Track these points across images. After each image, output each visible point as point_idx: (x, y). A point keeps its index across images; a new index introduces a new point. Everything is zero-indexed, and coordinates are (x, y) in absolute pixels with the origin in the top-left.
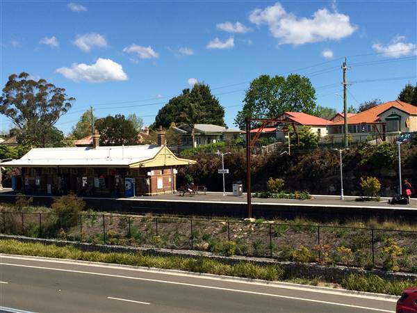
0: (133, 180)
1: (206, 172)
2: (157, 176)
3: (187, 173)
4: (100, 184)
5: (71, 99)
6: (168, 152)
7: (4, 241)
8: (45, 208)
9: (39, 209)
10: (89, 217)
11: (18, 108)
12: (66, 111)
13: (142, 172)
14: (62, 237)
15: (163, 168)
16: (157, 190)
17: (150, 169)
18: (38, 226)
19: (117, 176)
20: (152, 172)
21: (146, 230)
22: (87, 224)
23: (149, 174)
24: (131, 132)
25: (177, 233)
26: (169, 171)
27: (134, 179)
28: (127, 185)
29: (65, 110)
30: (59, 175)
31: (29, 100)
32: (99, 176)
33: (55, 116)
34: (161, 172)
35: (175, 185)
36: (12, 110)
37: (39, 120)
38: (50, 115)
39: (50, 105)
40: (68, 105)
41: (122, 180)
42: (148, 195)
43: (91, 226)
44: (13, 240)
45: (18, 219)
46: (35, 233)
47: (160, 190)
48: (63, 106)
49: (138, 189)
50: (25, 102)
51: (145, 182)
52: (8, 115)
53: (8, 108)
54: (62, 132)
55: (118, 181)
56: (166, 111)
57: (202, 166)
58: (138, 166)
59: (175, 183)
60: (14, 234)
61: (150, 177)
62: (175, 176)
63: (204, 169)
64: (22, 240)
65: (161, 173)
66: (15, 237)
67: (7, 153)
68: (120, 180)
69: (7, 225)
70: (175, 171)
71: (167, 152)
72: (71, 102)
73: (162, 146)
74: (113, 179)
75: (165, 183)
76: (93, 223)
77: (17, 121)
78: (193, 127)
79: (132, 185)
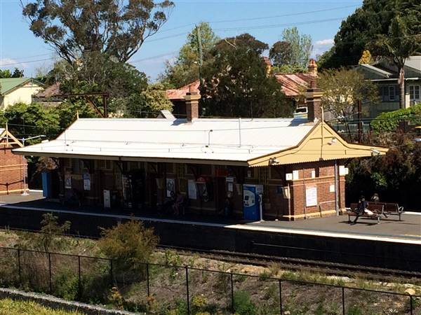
0: (259, 188)
1: (412, 170)
2: (305, 181)
3: (374, 169)
4: (198, 192)
5: (165, 4)
6: (328, 133)
7: (17, 303)
8: (91, 241)
9: (82, 242)
10: (167, 265)
11: (66, 25)
12: (155, 28)
13: (274, 175)
14: (115, 303)
15: (318, 165)
16: (305, 209)
17: (290, 168)
18: (75, 279)
19: (230, 179)
20: (296, 173)
21: (267, 298)
22: (163, 278)
23: (289, 177)
24: (265, 84)
25: (320, 308)
26: (330, 170)
27: (261, 187)
28: (247, 198)
29: (153, 26)
30: (125, 173)
31: (86, 8)
32: (196, 178)
33: (134, 39)
34: (313, 173)
35: (343, 199)
36: (55, 28)
37: (105, 47)
38: (126, 36)
39: (126, 18)
40: (161, 16)
41: (238, 186)
42: (287, 219)
43: (167, 282)
44: (32, 304)
45: (43, 262)
46: (70, 291)
47: (312, 209)
48: (151, 19)
49: (268, 206)
50: (78, 13)
51: (281, 192)
52: (47, 38)
53: (49, 25)
54: (144, 75)
55: (230, 188)
56: (356, 24)
57: (405, 157)
58: (266, 164)
59: (343, 194)
60: (36, 291)
61: (291, 183)
62: (343, 180)
63: (408, 162)
64: (47, 304)
65: (313, 176)
66: (36, 296)
67: (39, 121)
68: (234, 188)
69: (25, 272)
70: (344, 171)
71: (326, 134)
72: (166, 11)
73: (316, 120)
74: (223, 185)
75: (323, 194)
76: (172, 278)
77: (63, 50)
78: (401, 65)
79: (257, 197)
